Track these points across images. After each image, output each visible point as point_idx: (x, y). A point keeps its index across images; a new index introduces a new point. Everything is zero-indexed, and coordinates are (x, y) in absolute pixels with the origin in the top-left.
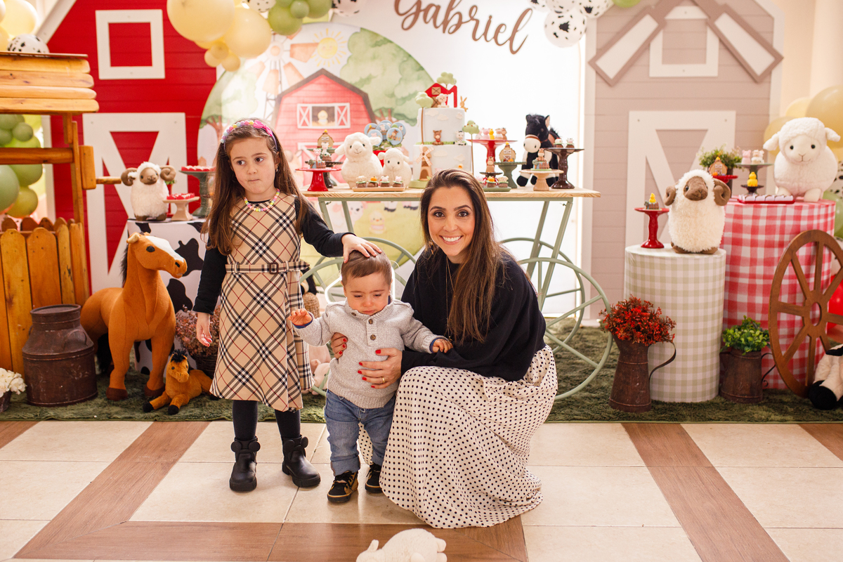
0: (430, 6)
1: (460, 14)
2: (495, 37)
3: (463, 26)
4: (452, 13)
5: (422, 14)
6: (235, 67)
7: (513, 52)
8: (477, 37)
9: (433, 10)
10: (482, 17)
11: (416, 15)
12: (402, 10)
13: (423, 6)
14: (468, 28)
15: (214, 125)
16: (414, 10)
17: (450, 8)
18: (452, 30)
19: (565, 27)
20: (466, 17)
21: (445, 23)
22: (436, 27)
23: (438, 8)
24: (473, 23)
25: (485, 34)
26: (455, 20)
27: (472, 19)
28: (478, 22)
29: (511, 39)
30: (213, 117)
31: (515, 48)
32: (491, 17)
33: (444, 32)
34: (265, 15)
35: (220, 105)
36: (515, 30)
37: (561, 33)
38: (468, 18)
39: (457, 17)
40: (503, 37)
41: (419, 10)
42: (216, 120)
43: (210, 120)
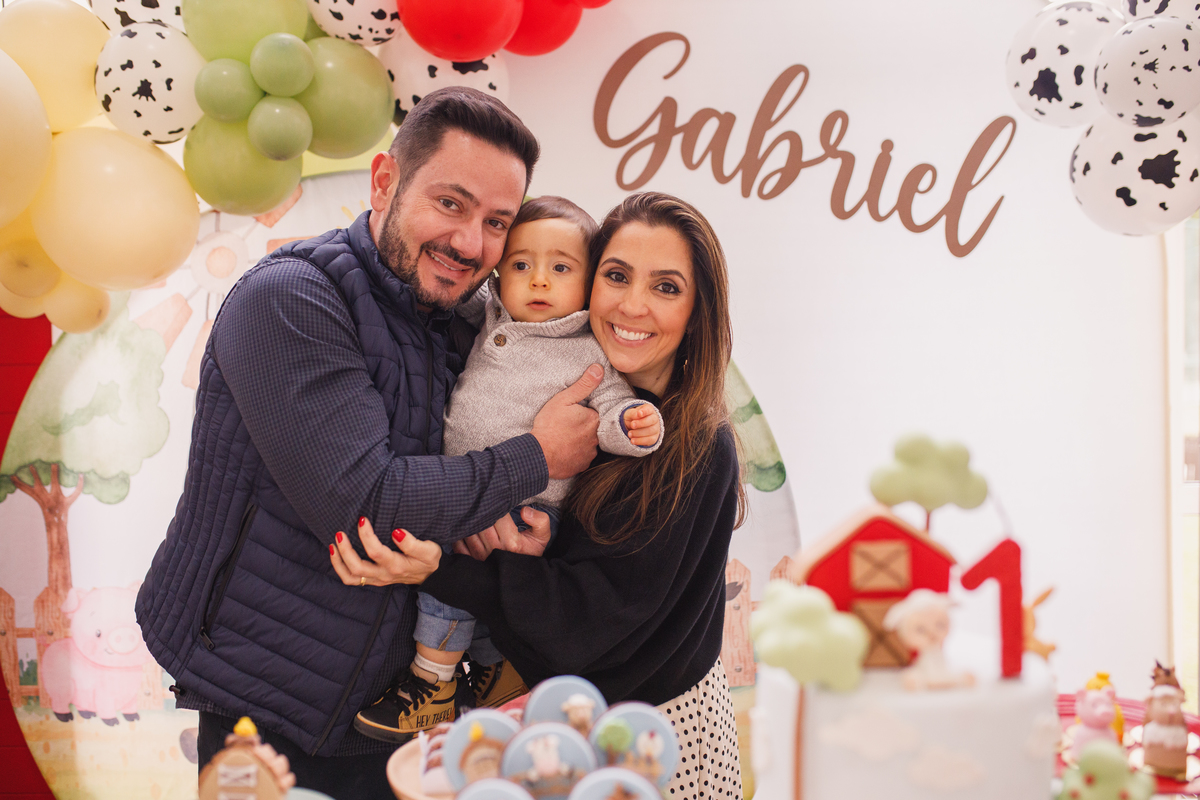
0: (704, 115)
1: (794, 139)
2: (904, 207)
3: (804, 173)
4: (770, 136)
5: (677, 141)
6: (96, 316)
7: (959, 250)
8: (848, 206)
9: (711, 127)
10: (862, 145)
11: (661, 144)
12: (616, 132)
13: (683, 118)
14: (818, 180)
15: (36, 493)
16: (653, 129)
17: (764, 119)
18: (767, 189)
19: (1161, 170)
20: (812, 148)
21: (751, 164)
22: (722, 178)
23: (728, 121)
24: (834, 165)
25: (872, 197)
26: (779, 158)
27: (831, 151)
28: (848, 161)
29: (952, 211)
30: (33, 468)
31: (964, 237)
32: (888, 145)
33: (746, 193)
34: (176, 151)
35: (56, 430)
36: (964, 184)
37: (1148, 191)
38: (820, 151)
39: (784, 147)
40: (925, 207)
41: (668, 129)
42: (44, 477)
43: (26, 478)
